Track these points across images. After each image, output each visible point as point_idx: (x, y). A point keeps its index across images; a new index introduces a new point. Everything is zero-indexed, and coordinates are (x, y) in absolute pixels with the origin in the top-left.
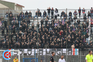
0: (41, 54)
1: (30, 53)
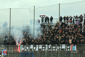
0: (44, 50)
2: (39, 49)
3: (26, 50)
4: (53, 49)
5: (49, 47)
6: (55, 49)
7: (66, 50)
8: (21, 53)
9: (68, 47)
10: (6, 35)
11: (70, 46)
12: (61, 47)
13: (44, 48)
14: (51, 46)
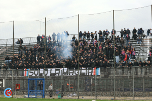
0: (57, 75)
2: (51, 74)
3: (34, 75)
4: (69, 73)
5: (65, 71)
6: (73, 73)
7: (86, 74)
8: (29, 79)
9: (90, 71)
10: (7, 56)
11: (92, 70)
12: (81, 71)
13: (57, 72)
14: (67, 70)
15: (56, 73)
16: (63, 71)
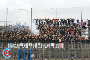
0: (34, 47)
1: (25, 46)
2: (29, 47)
3: (16, 47)
5: (39, 45)
6: (45, 46)
7: (54, 47)
9: (57, 45)
12: (50, 45)
13: (34, 45)
14: (41, 44)
15: (32, 46)
16: (38, 45)
